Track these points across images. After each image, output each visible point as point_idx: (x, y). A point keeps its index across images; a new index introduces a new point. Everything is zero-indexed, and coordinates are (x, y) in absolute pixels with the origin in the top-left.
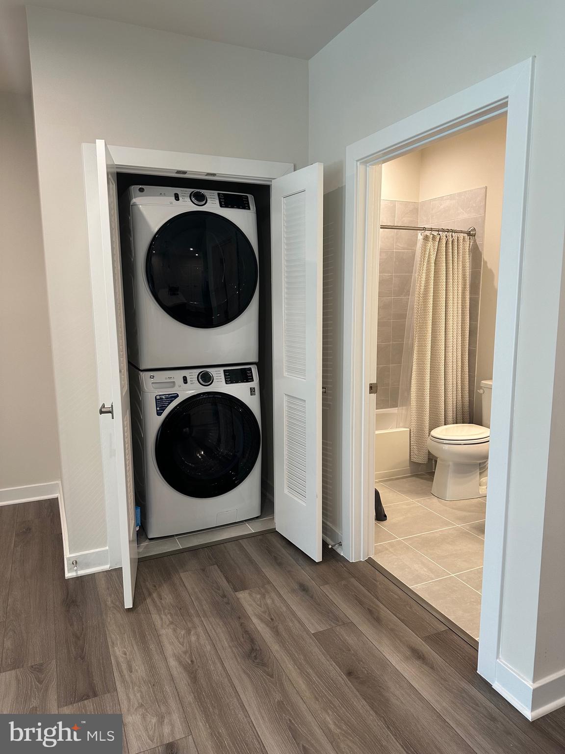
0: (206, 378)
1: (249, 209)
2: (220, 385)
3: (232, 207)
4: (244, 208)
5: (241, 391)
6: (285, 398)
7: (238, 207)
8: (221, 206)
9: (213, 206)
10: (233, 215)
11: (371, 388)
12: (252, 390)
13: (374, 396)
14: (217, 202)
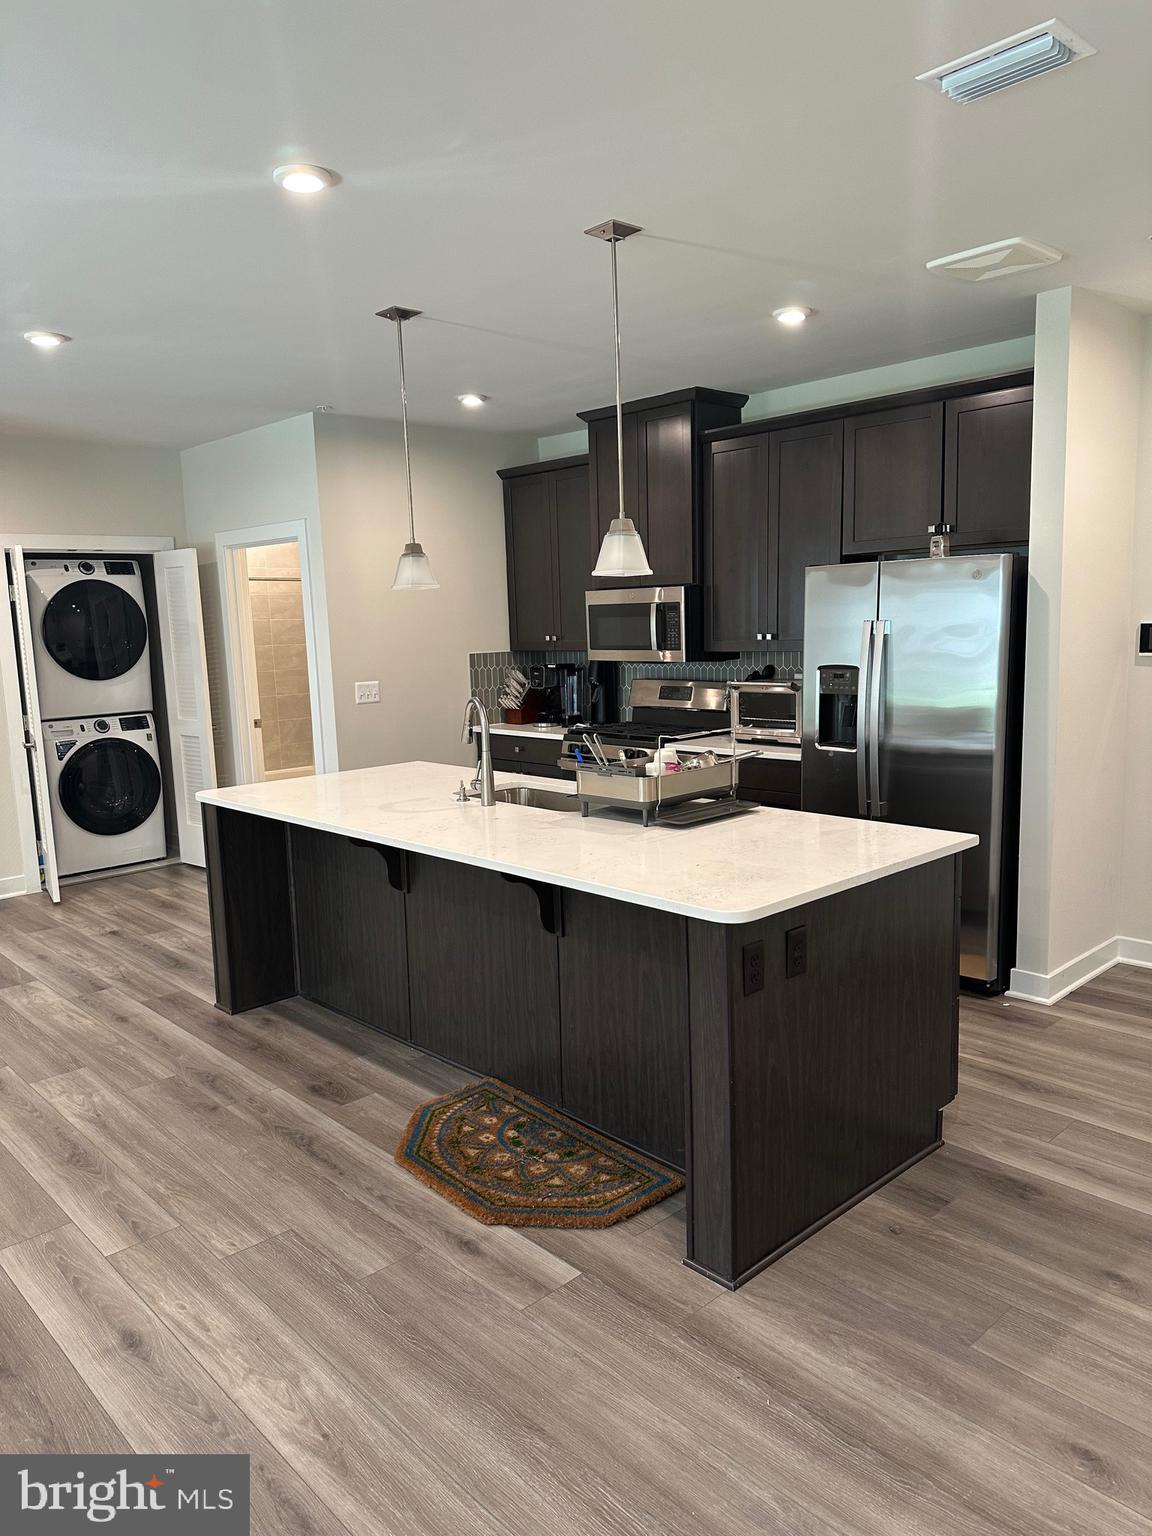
0: (103, 726)
1: (134, 573)
2: (116, 732)
3: (119, 574)
4: (129, 574)
5: (136, 737)
6: (181, 739)
7: (124, 574)
8: (108, 573)
9: (100, 574)
10: (120, 581)
11: (256, 723)
12: (149, 737)
13: (259, 730)
14: (104, 570)
